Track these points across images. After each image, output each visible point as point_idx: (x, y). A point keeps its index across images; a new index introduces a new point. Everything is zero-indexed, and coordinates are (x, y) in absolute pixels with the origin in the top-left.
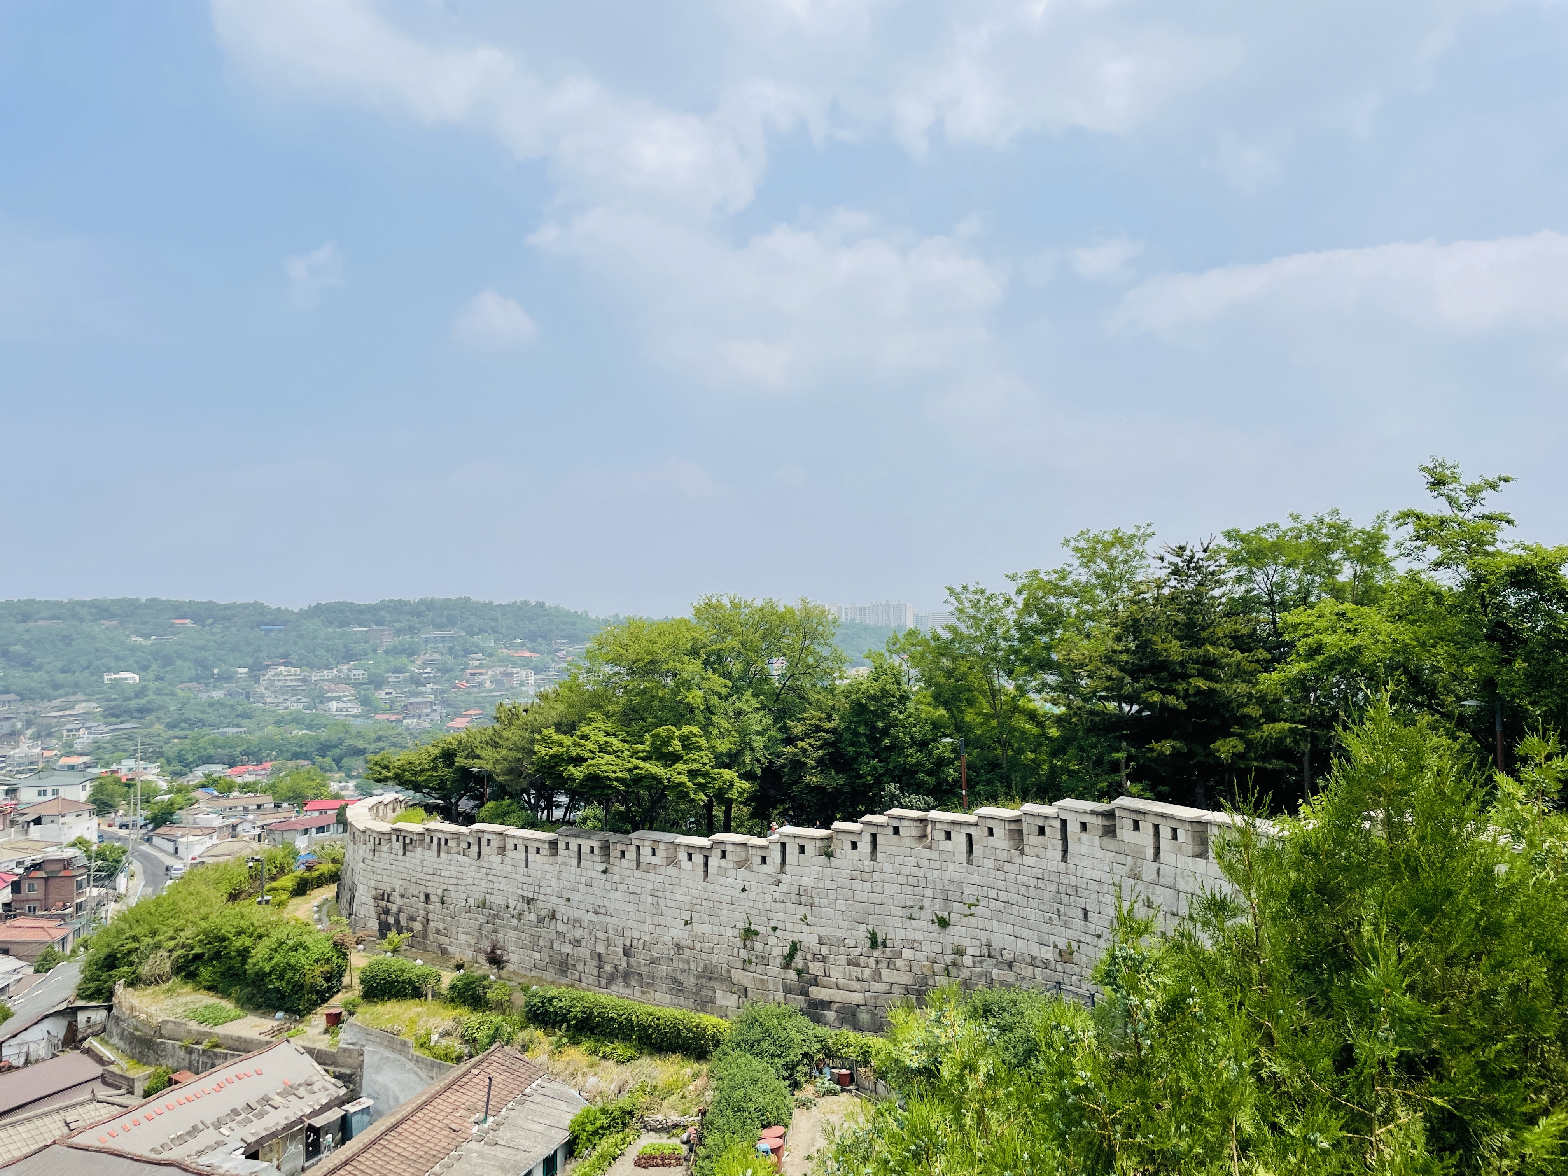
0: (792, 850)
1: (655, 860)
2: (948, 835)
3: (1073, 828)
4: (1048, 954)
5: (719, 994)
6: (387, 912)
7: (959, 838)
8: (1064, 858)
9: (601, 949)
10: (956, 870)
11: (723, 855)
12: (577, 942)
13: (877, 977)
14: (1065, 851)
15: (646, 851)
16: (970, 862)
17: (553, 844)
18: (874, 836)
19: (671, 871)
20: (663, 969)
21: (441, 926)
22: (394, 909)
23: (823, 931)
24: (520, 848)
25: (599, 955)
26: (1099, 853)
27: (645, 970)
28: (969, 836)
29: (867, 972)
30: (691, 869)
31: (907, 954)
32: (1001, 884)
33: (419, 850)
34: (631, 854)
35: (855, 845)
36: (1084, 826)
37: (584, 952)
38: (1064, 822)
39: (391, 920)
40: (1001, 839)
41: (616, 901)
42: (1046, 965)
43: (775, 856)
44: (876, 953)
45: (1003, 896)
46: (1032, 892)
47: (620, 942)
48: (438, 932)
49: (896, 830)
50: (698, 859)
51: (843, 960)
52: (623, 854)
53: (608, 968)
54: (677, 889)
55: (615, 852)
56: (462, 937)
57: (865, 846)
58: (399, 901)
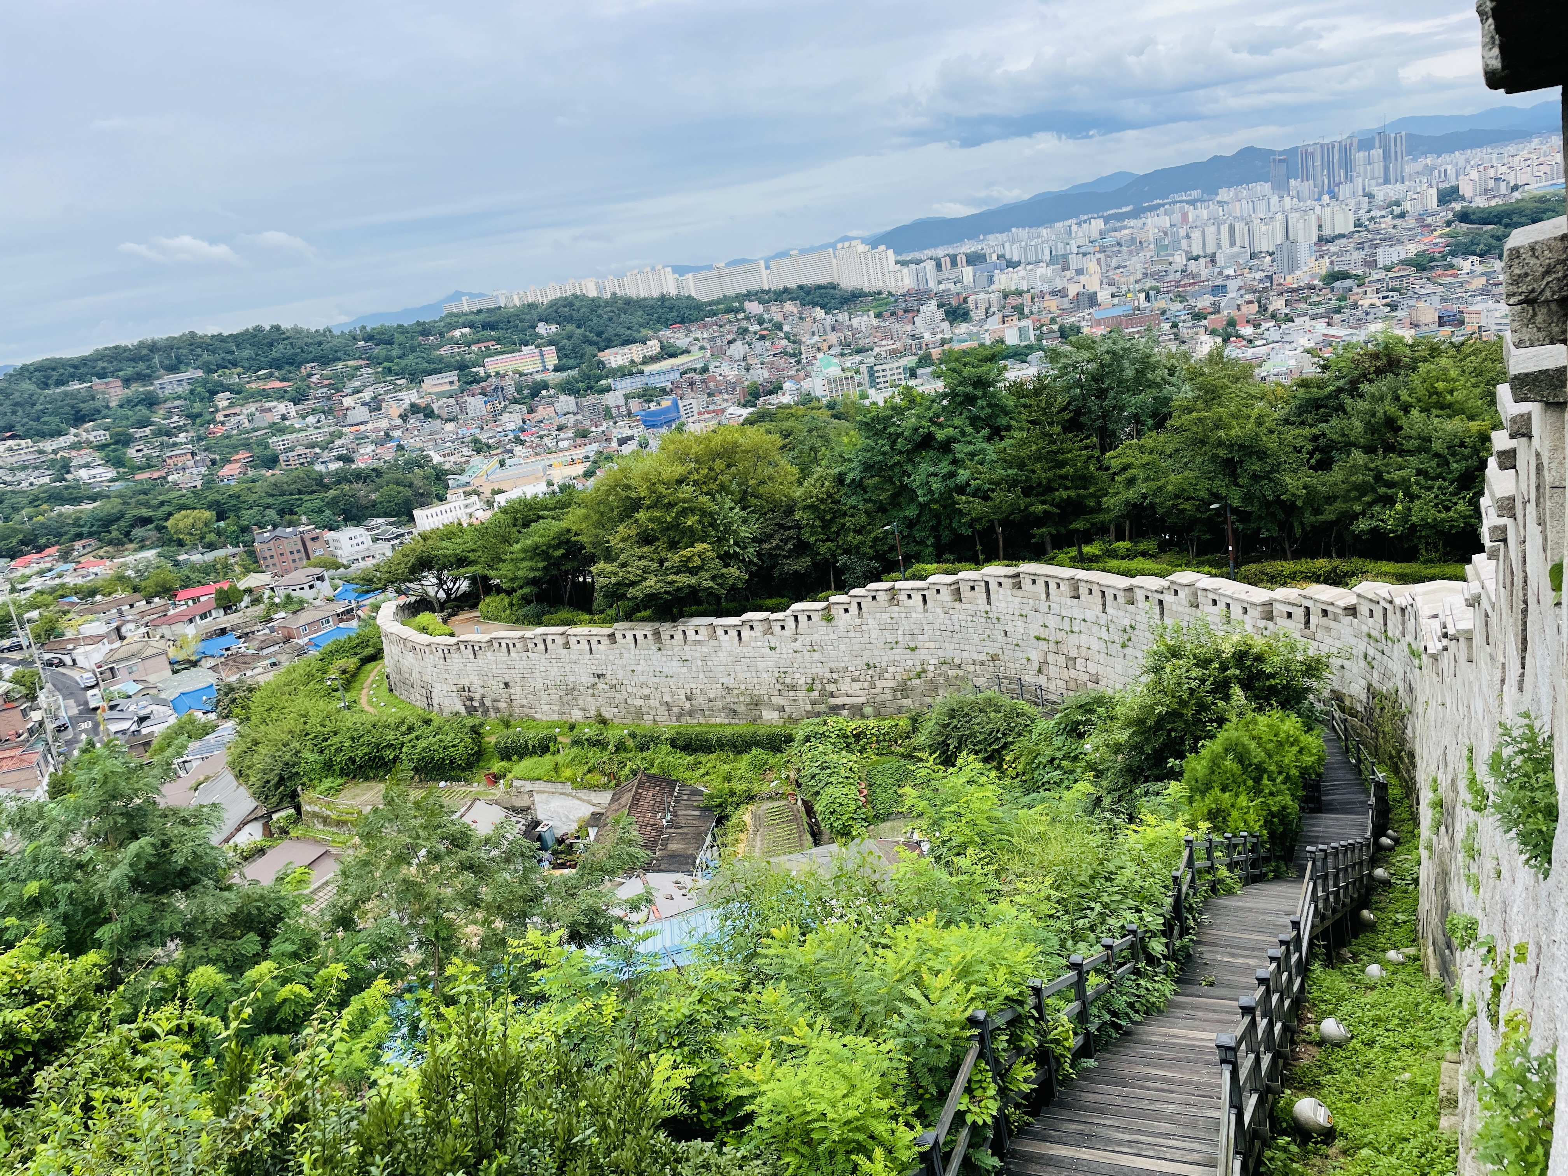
0: (802, 619)
1: (698, 637)
2: (909, 597)
3: (993, 586)
4: (983, 657)
5: (764, 713)
6: (471, 699)
7: (917, 598)
8: (989, 603)
9: (667, 698)
10: (918, 615)
11: (752, 628)
12: (648, 697)
13: (873, 685)
14: (988, 597)
15: (690, 633)
16: (926, 611)
17: (612, 636)
18: (859, 604)
19: (713, 642)
20: (719, 704)
21: (525, 702)
22: (477, 696)
23: (832, 665)
24: (584, 642)
25: (667, 704)
26: (1010, 598)
27: (705, 707)
28: (924, 596)
29: (866, 684)
30: (728, 641)
31: (891, 669)
32: (948, 622)
33: (489, 654)
34: (679, 636)
35: (846, 611)
36: (1000, 584)
37: (654, 703)
38: (987, 583)
39: (476, 704)
40: (946, 595)
41: (674, 667)
42: (982, 664)
43: (791, 623)
44: (870, 672)
45: (950, 628)
46: (970, 624)
47: (682, 692)
48: (523, 706)
49: (874, 598)
50: (733, 633)
51: (849, 680)
52: (672, 637)
53: (676, 710)
54: (720, 654)
55: (665, 636)
56: (546, 707)
57: (854, 609)
58: (481, 691)
